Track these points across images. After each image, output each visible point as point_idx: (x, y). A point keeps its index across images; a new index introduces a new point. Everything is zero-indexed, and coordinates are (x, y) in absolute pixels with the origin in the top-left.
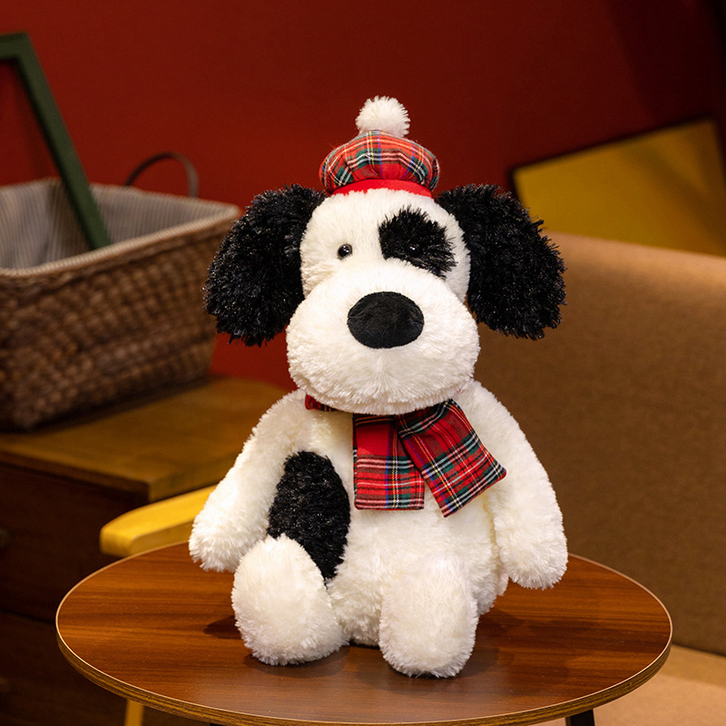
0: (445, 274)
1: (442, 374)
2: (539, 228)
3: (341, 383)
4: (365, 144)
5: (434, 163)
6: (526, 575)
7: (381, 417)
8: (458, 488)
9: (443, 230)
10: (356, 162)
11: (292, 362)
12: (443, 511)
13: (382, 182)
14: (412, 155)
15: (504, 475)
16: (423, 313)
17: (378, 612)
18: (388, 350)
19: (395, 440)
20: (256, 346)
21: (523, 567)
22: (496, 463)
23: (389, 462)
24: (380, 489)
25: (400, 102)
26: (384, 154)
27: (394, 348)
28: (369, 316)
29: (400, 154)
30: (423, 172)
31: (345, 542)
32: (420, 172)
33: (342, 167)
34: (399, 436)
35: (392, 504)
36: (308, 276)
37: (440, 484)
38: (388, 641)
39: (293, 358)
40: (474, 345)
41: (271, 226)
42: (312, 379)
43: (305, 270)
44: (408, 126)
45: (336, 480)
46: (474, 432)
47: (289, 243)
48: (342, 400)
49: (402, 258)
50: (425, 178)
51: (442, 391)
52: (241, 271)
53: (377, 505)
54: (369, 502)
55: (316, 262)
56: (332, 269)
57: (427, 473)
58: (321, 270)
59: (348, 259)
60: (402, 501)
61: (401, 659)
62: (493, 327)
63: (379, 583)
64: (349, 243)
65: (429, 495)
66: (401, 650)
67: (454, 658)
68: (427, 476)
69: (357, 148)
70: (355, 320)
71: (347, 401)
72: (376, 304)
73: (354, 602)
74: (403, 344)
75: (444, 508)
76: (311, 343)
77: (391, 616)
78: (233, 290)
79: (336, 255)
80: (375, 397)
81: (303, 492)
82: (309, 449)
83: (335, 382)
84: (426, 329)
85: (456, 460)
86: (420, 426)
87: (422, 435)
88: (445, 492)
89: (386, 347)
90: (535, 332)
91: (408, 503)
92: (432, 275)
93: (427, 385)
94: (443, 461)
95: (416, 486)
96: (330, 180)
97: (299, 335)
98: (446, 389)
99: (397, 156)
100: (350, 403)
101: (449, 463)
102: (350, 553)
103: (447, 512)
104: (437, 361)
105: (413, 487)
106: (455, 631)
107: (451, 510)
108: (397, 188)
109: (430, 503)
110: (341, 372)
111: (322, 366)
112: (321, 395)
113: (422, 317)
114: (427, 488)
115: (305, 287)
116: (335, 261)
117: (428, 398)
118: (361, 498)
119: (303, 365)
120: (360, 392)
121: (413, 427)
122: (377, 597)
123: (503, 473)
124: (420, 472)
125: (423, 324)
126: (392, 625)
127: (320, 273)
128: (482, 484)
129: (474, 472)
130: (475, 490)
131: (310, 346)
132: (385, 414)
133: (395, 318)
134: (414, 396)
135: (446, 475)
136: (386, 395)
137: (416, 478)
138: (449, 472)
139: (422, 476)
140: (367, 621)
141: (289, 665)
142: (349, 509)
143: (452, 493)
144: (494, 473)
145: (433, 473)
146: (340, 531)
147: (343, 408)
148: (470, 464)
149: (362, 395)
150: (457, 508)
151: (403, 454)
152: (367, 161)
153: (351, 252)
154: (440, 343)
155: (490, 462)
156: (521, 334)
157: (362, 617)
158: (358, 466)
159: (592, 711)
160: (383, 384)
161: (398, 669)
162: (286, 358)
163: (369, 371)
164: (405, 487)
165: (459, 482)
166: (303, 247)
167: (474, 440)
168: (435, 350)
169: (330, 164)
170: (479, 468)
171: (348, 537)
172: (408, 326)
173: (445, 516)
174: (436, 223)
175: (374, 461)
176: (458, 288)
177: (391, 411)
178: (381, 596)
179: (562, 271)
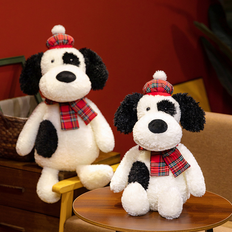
0: (174, 115)
1: (172, 141)
2: (198, 104)
3: (147, 142)
4: (154, 82)
5: (172, 87)
6: (195, 192)
7: (157, 152)
8: (178, 170)
9: (174, 104)
10: (151, 86)
11: (134, 137)
12: (174, 176)
13: (158, 93)
14: (166, 85)
15: (190, 167)
17: (157, 202)
18: (158, 134)
19: (161, 158)
20: (127, 134)
21: (194, 190)
22: (188, 163)
23: (160, 164)
24: (157, 171)
25: (165, 72)
26: (159, 84)
27: (160, 134)
28: (153, 125)
29: (163, 84)
31: (148, 183)
32: (168, 89)
33: (148, 87)
34: (163, 157)
35: (160, 175)
37: (173, 169)
38: (160, 209)
39: (134, 136)
41: (130, 103)
42: (140, 141)
43: (138, 114)
44: (167, 78)
45: (146, 168)
46: (182, 155)
47: (134, 107)
48: (147, 146)
49: (163, 111)
50: (169, 91)
51: (172, 145)
52: (123, 115)
53: (156, 175)
54: (154, 174)
55: (141, 112)
56: (145, 113)
57: (170, 166)
58: (142, 114)
59: (149, 111)
60: (163, 174)
61: (164, 213)
63: (157, 194)
64: (150, 107)
65: (170, 172)
66: (164, 211)
67: (177, 213)
68: (170, 167)
69: (152, 82)
70: (150, 126)
72: (155, 122)
74: (162, 133)
77: (161, 202)
78: (121, 120)
79: (146, 110)
80: (155, 146)
81: (138, 171)
82: (139, 161)
83: (145, 142)
84: (168, 129)
85: (177, 163)
86: (168, 154)
87: (168, 156)
88: (175, 171)
89: (158, 133)
90: (198, 131)
91: (165, 174)
92: (170, 115)
93: (168, 143)
94: (174, 163)
95: (167, 170)
96: (145, 91)
97: (136, 130)
98: (173, 145)
99: (162, 85)
100: (149, 148)
102: (150, 186)
104: (171, 137)
108: (161, 95)
109: (171, 174)
110: (147, 139)
111: (142, 137)
112: (142, 145)
114: (170, 170)
115: (138, 118)
117: (169, 147)
118: (152, 174)
119: (137, 137)
120: (152, 144)
121: (166, 154)
122: (157, 198)
123: (190, 166)
124: (168, 166)
125: (167, 128)
126: (161, 205)
128: (184, 169)
129: (182, 166)
130: (182, 170)
131: (139, 133)
132: (158, 151)
133: (160, 126)
134: (165, 146)
136: (158, 146)
137: (167, 168)
138: (176, 166)
140: (154, 204)
141: (138, 216)
143: (176, 171)
144: (187, 166)
146: (147, 180)
147: (147, 149)
148: (181, 164)
149: (152, 146)
150: (178, 175)
151: (163, 162)
152: (154, 87)
153: (150, 109)
154: (172, 133)
155: (186, 163)
156: (194, 131)
157: (153, 203)
158: (151, 165)
159: (212, 229)
160: (157, 143)
161: (163, 216)
162: (133, 136)
163: (154, 139)
164: (164, 170)
165: (178, 168)
166: (137, 108)
167: (182, 158)
168: (170, 134)
169: (145, 87)
170: (183, 165)
171: (149, 182)
172: (163, 128)
173: (175, 177)
174: (171, 102)
175: (156, 164)
176: (177, 119)
177: (159, 150)
178: (158, 197)
179: (205, 115)
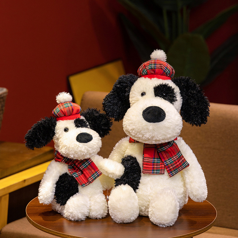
1: (170, 132)
3: (139, 132)
4: (152, 62)
5: (173, 70)
6: (195, 196)
7: (151, 144)
8: (174, 169)
9: (173, 89)
10: (148, 67)
11: (124, 126)
13: (155, 75)
14: (166, 66)
15: (189, 165)
16: (166, 113)
17: (148, 205)
19: (156, 153)
22: (186, 162)
23: (154, 159)
24: (150, 168)
26: (157, 65)
27: (156, 123)
28: (149, 113)
29: (162, 65)
30: (169, 72)
31: (139, 182)
32: (168, 72)
33: (144, 69)
34: (157, 151)
35: (154, 172)
36: (131, 101)
37: (169, 167)
38: (151, 215)
40: (181, 124)
42: (131, 131)
43: (130, 99)
44: (166, 59)
45: (138, 164)
46: (180, 151)
47: (127, 92)
48: (139, 138)
49: (160, 97)
50: (169, 74)
53: (149, 172)
54: (146, 171)
55: (134, 97)
56: (139, 99)
57: (165, 163)
59: (144, 96)
60: (157, 172)
61: (156, 220)
62: (186, 121)
63: (149, 196)
64: (145, 91)
65: (166, 170)
66: (156, 217)
67: (172, 220)
68: (165, 164)
69: (149, 63)
70: (145, 114)
71: (141, 138)
72: (151, 109)
73: (141, 201)
74: (159, 122)
75: (169, 175)
76: (130, 120)
77: (153, 207)
79: (140, 95)
80: (149, 138)
83: (137, 132)
84: (166, 118)
85: (174, 160)
86: (164, 148)
87: (165, 151)
88: (170, 169)
89: (154, 122)
91: (159, 172)
92: (169, 103)
93: (165, 135)
94: (170, 160)
95: (162, 167)
96: (140, 73)
97: (127, 118)
98: (171, 137)
99: (161, 66)
101: (172, 161)
102: (141, 186)
103: (171, 176)
104: (169, 128)
105: (161, 167)
106: (173, 211)
107: (172, 175)
109: (166, 173)
110: (139, 129)
111: (134, 127)
112: (133, 136)
113: (165, 114)
114: (165, 168)
115: (131, 105)
116: (140, 97)
117: (166, 140)
118: (144, 170)
119: (127, 127)
120: (145, 136)
121: (162, 149)
122: (148, 200)
124: (163, 163)
125: (165, 116)
126: (153, 210)
127: (135, 100)
128: (182, 168)
129: (180, 164)
130: (179, 169)
131: (130, 121)
133: (157, 114)
134: (161, 138)
135: (171, 164)
136: (153, 137)
137: (162, 165)
139: (164, 164)
140: (145, 208)
142: (141, 173)
143: (172, 170)
144: (186, 164)
145: (167, 163)
146: (138, 179)
147: (140, 140)
149: (146, 137)
150: (174, 175)
151: (158, 157)
152: (152, 68)
153: (145, 94)
154: (170, 122)
155: (184, 161)
157: (143, 206)
158: (144, 160)
160: (152, 133)
161: (155, 223)
162: (122, 125)
163: (148, 129)
164: (158, 167)
165: (175, 167)
166: (131, 93)
167: (180, 154)
168: (168, 125)
169: (141, 68)
171: (140, 181)
172: (161, 116)
174: (171, 87)
175: (149, 159)
176: (178, 108)
177: (154, 143)
